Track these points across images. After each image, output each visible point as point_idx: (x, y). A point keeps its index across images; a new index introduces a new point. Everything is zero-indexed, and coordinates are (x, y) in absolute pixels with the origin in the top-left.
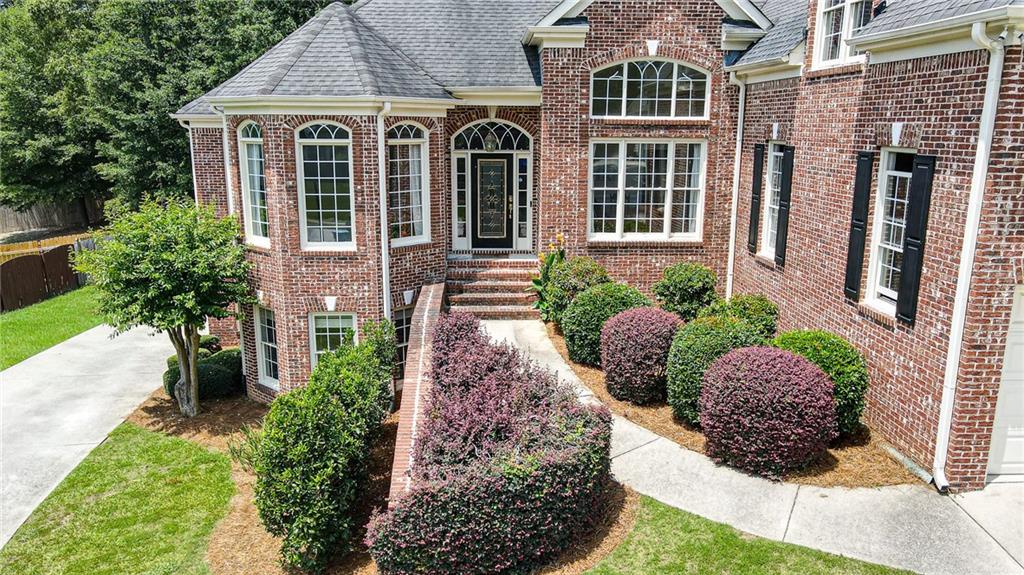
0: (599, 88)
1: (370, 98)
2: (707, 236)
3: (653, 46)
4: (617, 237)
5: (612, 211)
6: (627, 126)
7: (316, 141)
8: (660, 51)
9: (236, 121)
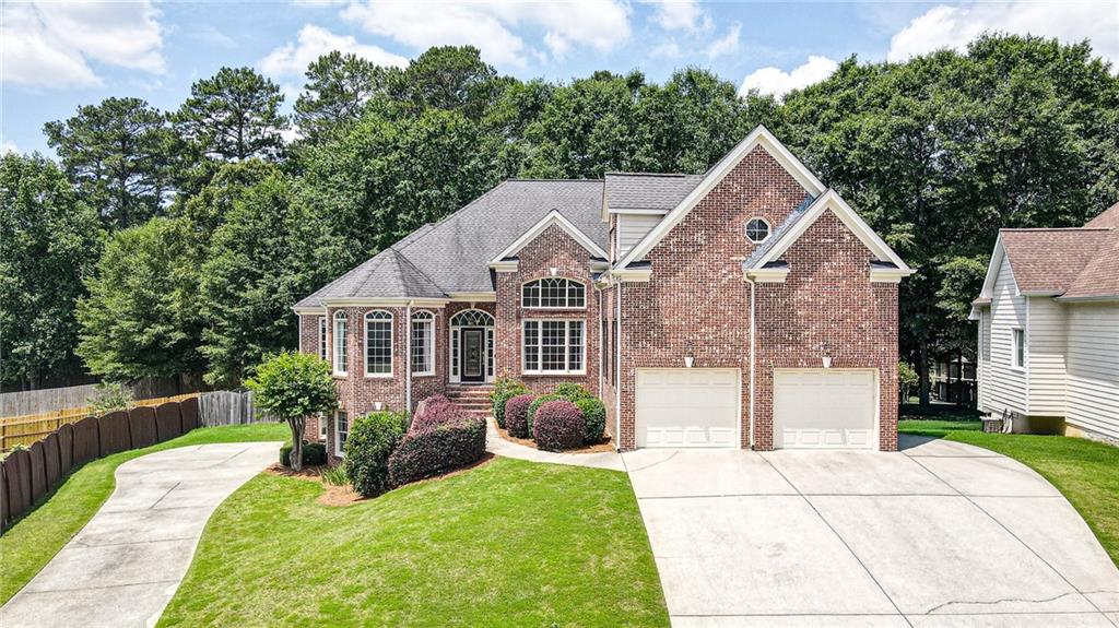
0: (526, 293)
1: (403, 298)
2: (589, 372)
3: (554, 271)
4: (539, 372)
5: (536, 358)
6: (542, 312)
7: (375, 320)
8: (557, 273)
9: (334, 310)
